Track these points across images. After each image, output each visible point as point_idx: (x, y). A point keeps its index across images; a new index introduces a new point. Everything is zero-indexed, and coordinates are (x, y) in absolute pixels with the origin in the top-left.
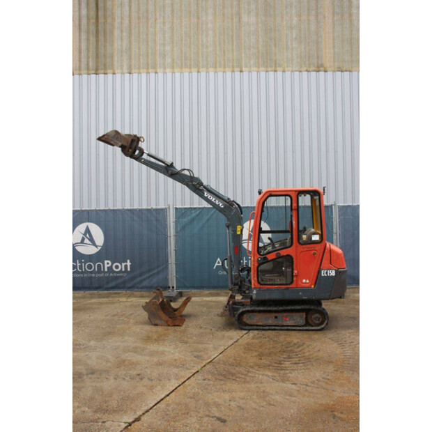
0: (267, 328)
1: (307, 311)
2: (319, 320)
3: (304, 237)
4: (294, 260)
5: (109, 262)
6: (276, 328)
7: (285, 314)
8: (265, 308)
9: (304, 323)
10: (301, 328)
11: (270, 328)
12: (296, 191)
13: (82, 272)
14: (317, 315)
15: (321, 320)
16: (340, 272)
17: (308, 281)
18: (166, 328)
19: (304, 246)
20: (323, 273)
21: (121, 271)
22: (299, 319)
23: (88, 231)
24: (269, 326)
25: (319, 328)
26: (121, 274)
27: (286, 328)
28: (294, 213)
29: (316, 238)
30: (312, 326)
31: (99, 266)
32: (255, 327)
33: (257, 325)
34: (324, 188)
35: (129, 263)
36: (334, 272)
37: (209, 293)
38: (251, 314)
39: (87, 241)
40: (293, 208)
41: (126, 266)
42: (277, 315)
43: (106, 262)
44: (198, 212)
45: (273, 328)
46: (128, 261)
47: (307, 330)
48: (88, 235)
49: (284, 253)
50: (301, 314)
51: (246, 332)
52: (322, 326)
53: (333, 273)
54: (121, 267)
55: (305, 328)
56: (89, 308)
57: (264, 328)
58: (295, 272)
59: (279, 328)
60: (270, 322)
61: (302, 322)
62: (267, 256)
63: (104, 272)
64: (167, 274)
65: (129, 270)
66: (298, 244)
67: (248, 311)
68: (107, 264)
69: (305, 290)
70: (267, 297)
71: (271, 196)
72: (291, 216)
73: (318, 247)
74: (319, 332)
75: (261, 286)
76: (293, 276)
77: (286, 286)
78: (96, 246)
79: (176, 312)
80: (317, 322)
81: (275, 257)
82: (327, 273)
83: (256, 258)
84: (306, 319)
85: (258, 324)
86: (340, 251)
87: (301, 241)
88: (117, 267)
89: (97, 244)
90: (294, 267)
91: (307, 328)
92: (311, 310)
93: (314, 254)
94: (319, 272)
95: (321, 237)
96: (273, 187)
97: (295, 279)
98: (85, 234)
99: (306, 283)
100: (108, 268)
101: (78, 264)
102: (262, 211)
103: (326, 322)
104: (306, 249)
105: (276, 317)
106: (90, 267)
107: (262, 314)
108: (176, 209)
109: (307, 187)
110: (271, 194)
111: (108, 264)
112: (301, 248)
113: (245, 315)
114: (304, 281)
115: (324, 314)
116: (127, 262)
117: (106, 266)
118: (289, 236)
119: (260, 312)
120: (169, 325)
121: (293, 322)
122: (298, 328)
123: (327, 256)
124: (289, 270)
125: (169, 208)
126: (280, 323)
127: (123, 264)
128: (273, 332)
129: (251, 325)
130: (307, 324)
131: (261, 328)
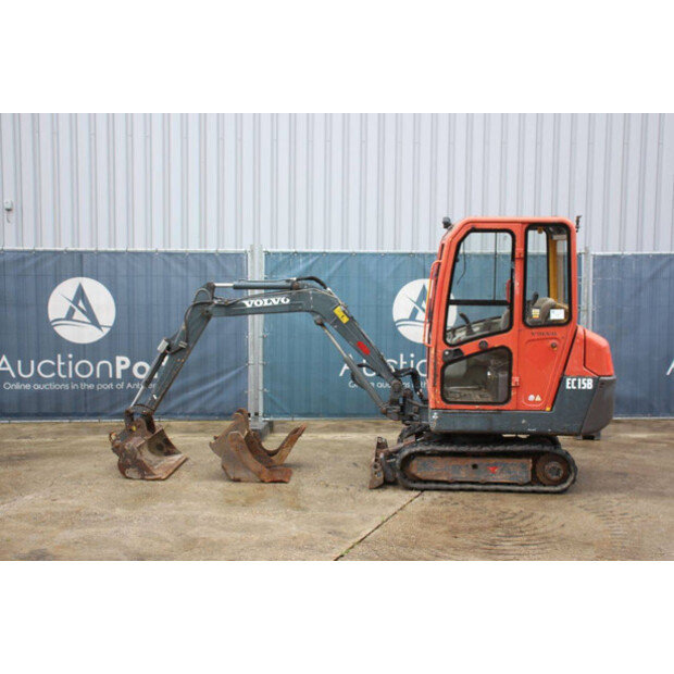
0: (457, 486)
1: (535, 457)
2: (557, 474)
3: (536, 313)
4: (514, 356)
6: (475, 487)
7: (493, 461)
8: (453, 448)
9: (530, 479)
10: (523, 488)
11: (464, 486)
12: (523, 223)
13: (67, 380)
14: (554, 464)
15: (562, 473)
16: (603, 383)
17: (538, 399)
18: (258, 485)
19: (534, 330)
20: (569, 384)
22: (519, 470)
23: (80, 294)
24: (461, 483)
25: (558, 488)
27: (493, 487)
28: (518, 266)
29: (558, 315)
30: (544, 485)
31: (104, 368)
32: (433, 485)
33: (437, 482)
34: (578, 218)
36: (590, 381)
37: (327, 427)
38: (426, 459)
39: (78, 315)
40: (517, 255)
42: (476, 461)
43: (119, 359)
44: (311, 261)
45: (469, 486)
47: (534, 492)
48: (81, 304)
49: (494, 342)
50: (524, 461)
51: (417, 493)
52: (565, 486)
53: (588, 384)
55: (529, 488)
56: (86, 452)
57: (451, 486)
58: (515, 379)
59: (480, 487)
60: (463, 475)
61: (525, 476)
62: (462, 348)
63: (114, 380)
66: (522, 326)
67: (422, 454)
68: (122, 363)
69: (534, 415)
70: (459, 425)
71: (474, 230)
72: (512, 271)
73: (560, 332)
74: (558, 496)
75: (449, 406)
76: (510, 388)
77: (496, 407)
78: (99, 327)
79: (273, 458)
80: (554, 477)
81: (476, 350)
82: (576, 384)
83: (440, 351)
84: (534, 470)
85: (440, 478)
86: (602, 342)
87: (528, 320)
89: (101, 321)
90: (514, 371)
91: (535, 488)
92: (543, 453)
93: (553, 346)
94: (561, 381)
95: (569, 314)
96: (477, 214)
97: (513, 393)
98: (75, 302)
99: (534, 402)
101: (60, 363)
102: (456, 260)
103: (571, 478)
104: (536, 337)
105: (475, 466)
106: (84, 369)
107: (448, 459)
108: (268, 254)
109: (546, 215)
110: (474, 228)
112: (528, 334)
113: (414, 462)
114: (531, 398)
115: (567, 463)
117: (119, 368)
118: (505, 310)
119: (443, 454)
120: (263, 482)
121: (508, 475)
122: (517, 488)
123: (578, 350)
124: (503, 376)
125: (252, 251)
126: (482, 478)
128: (470, 495)
129: (426, 481)
130: (535, 480)
131: (445, 486)
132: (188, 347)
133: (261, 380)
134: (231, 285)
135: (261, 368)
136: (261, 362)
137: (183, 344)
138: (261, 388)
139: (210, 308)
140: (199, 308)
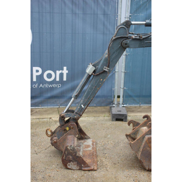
5: (40, 70)
21: (54, 81)
26: (54, 85)
35: (65, 71)
41: (61, 75)
46: (65, 68)
54: (56, 75)
64: (113, 85)
65: (65, 79)
88: (49, 76)
100: (37, 76)
111: (37, 71)
116: (63, 69)
127: (58, 72)
132: (109, 71)
133: (122, 82)
134: (145, 22)
135: (123, 74)
136: (123, 71)
137: (106, 69)
138: (122, 87)
139: (128, 41)
140: (119, 41)
